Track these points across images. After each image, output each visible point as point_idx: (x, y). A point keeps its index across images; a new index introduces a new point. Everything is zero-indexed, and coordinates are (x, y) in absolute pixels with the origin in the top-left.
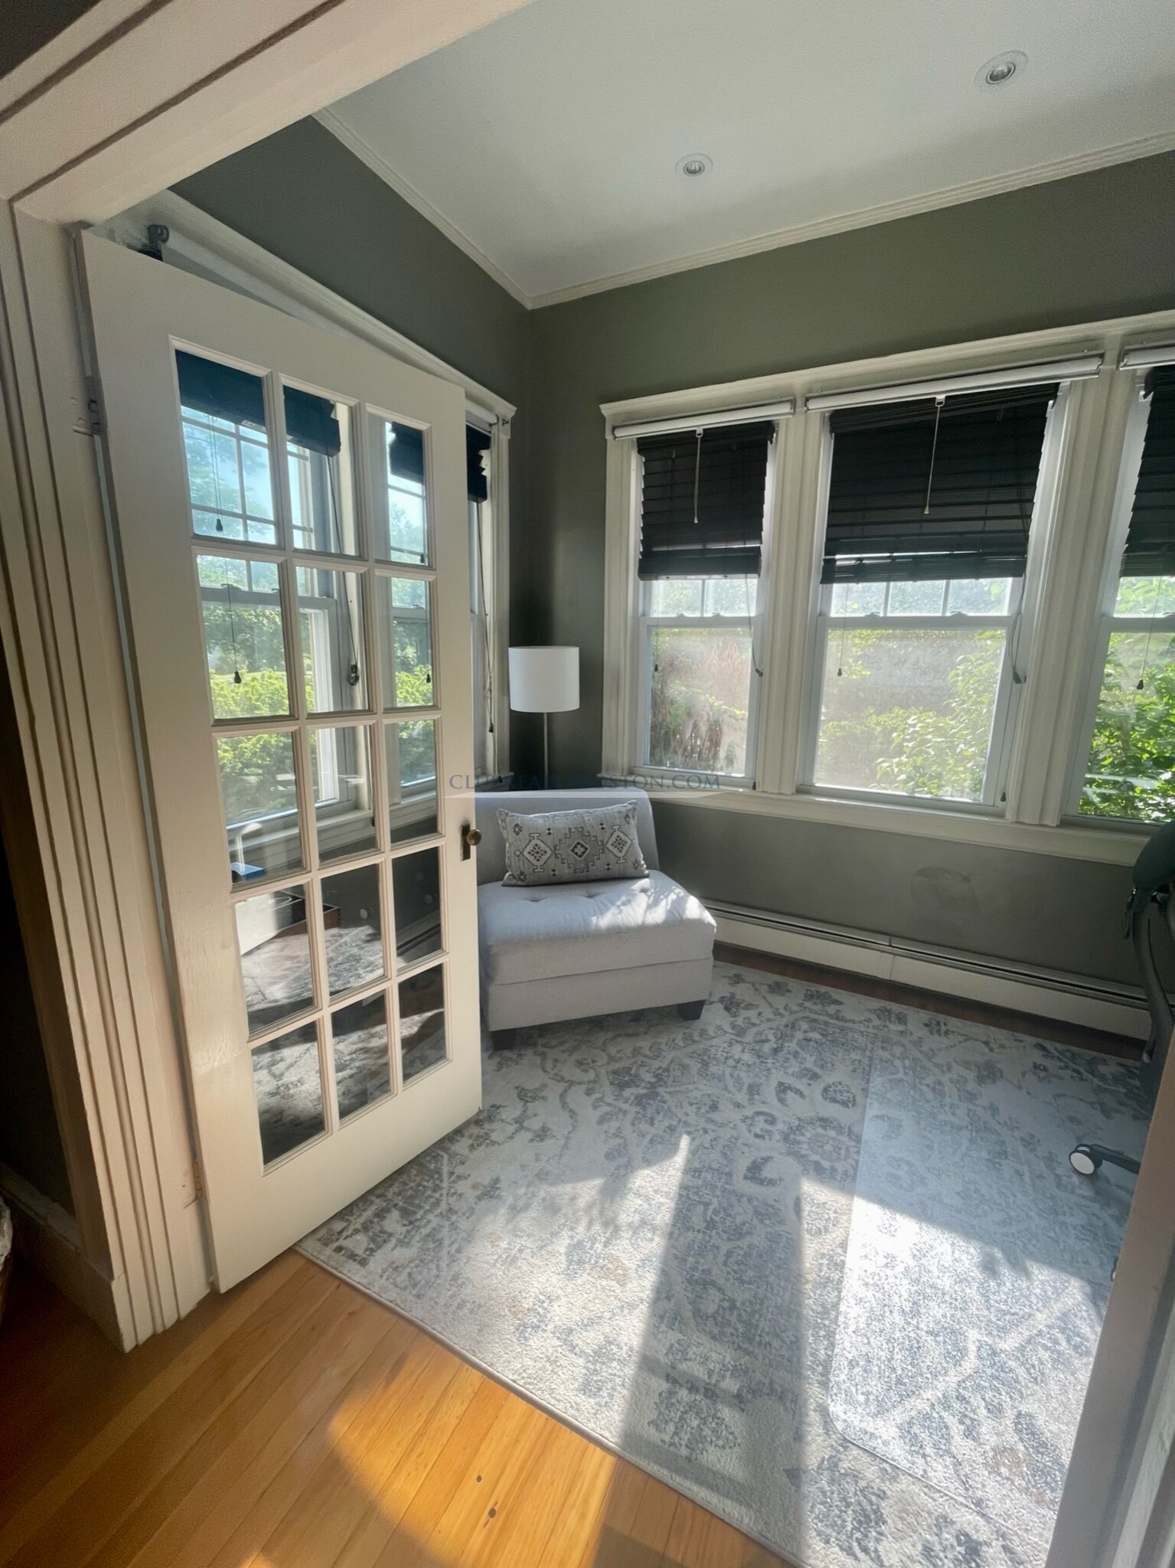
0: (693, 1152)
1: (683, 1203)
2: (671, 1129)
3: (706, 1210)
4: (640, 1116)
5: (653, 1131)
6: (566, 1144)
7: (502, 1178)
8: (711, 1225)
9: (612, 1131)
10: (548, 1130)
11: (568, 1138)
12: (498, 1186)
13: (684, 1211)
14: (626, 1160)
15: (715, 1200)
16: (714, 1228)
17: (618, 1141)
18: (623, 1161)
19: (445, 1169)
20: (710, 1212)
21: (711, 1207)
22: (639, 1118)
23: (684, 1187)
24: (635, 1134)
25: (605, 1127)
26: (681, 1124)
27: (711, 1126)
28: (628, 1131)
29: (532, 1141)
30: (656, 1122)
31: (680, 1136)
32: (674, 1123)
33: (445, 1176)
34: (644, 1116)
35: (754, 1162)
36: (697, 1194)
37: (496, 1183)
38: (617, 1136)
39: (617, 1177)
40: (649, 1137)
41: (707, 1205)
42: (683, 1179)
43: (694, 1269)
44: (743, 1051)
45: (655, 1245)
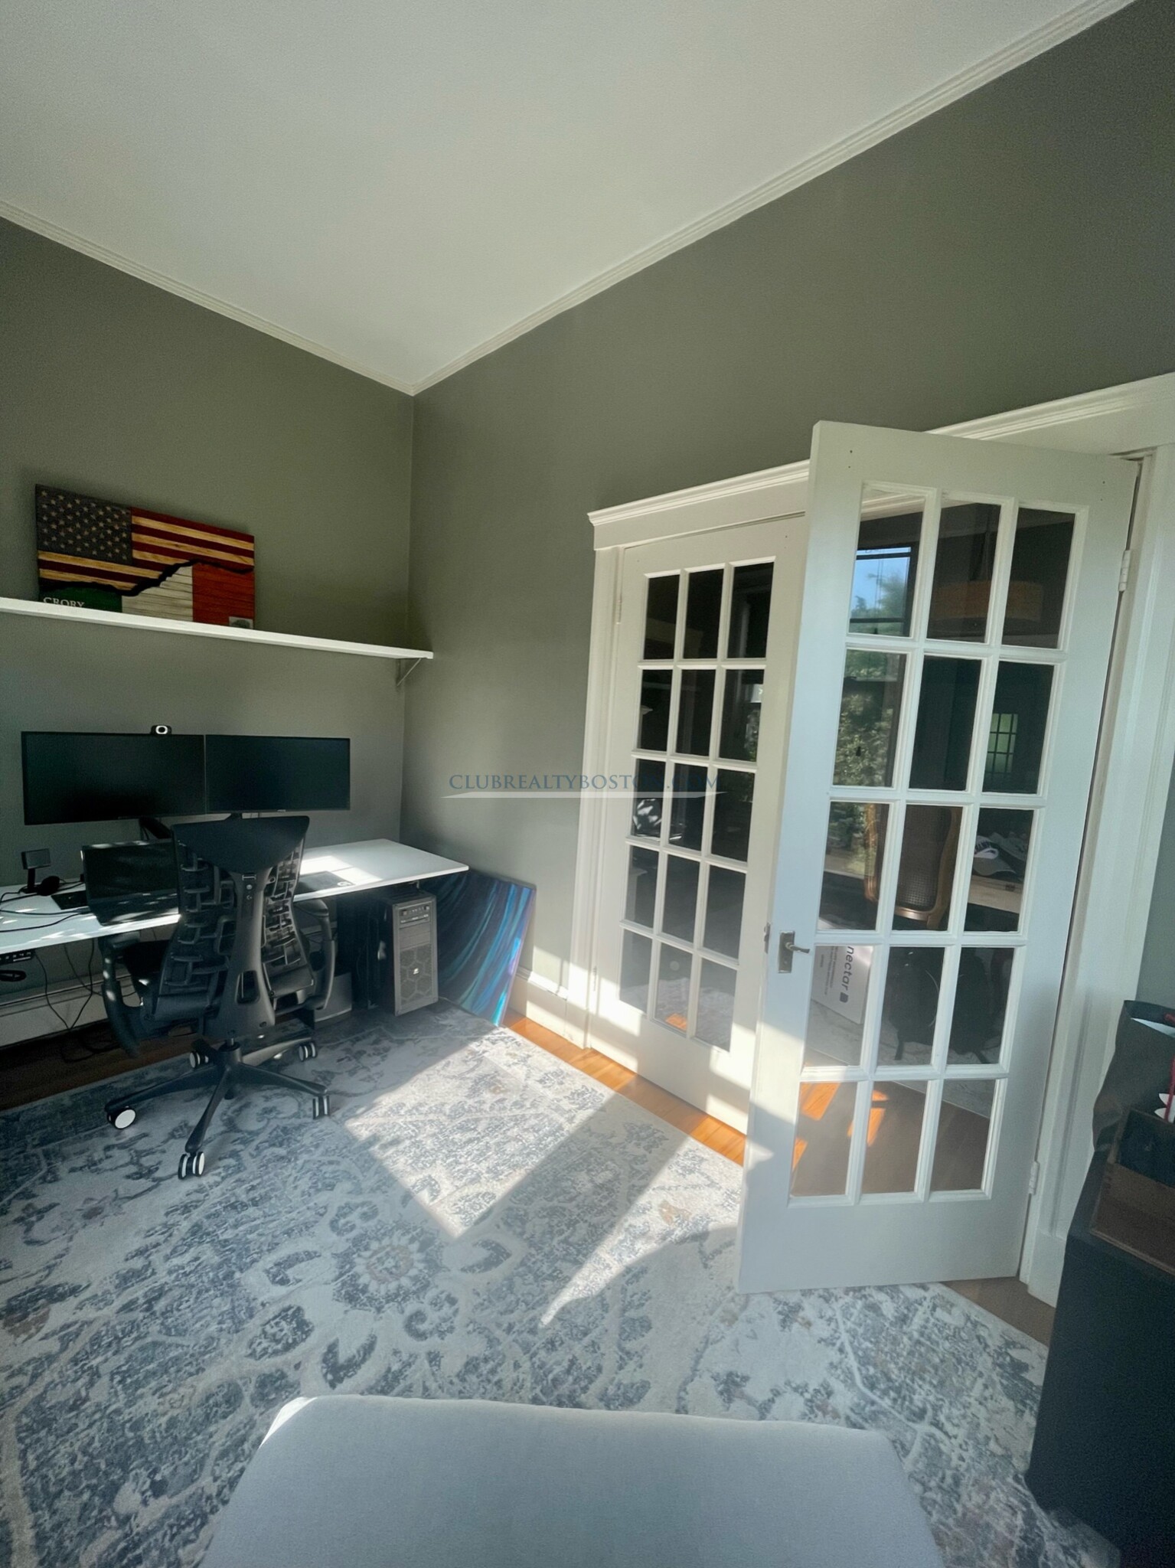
0: (545, 1301)
1: (586, 1249)
2: (551, 1345)
3: (569, 1237)
4: (583, 1384)
5: (578, 1349)
6: (697, 1362)
7: (778, 1328)
8: (572, 1224)
9: (631, 1365)
10: (721, 1393)
11: (694, 1370)
12: (781, 1317)
13: (590, 1241)
14: (627, 1314)
15: (555, 1242)
16: (572, 1220)
17: (628, 1346)
18: (632, 1313)
19: (852, 1362)
20: (566, 1234)
21: (562, 1237)
22: (587, 1377)
23: (579, 1264)
24: (602, 1350)
25: (638, 1377)
26: (533, 1349)
27: (498, 1333)
28: (609, 1362)
29: (745, 1379)
30: (566, 1364)
31: (547, 1329)
32: (542, 1354)
33: (848, 1349)
34: (576, 1381)
35: (485, 1270)
36: (568, 1254)
37: (784, 1321)
38: (628, 1353)
39: (645, 1294)
40: (586, 1340)
41: (566, 1241)
42: (574, 1273)
43: (605, 1198)
45: (633, 1221)
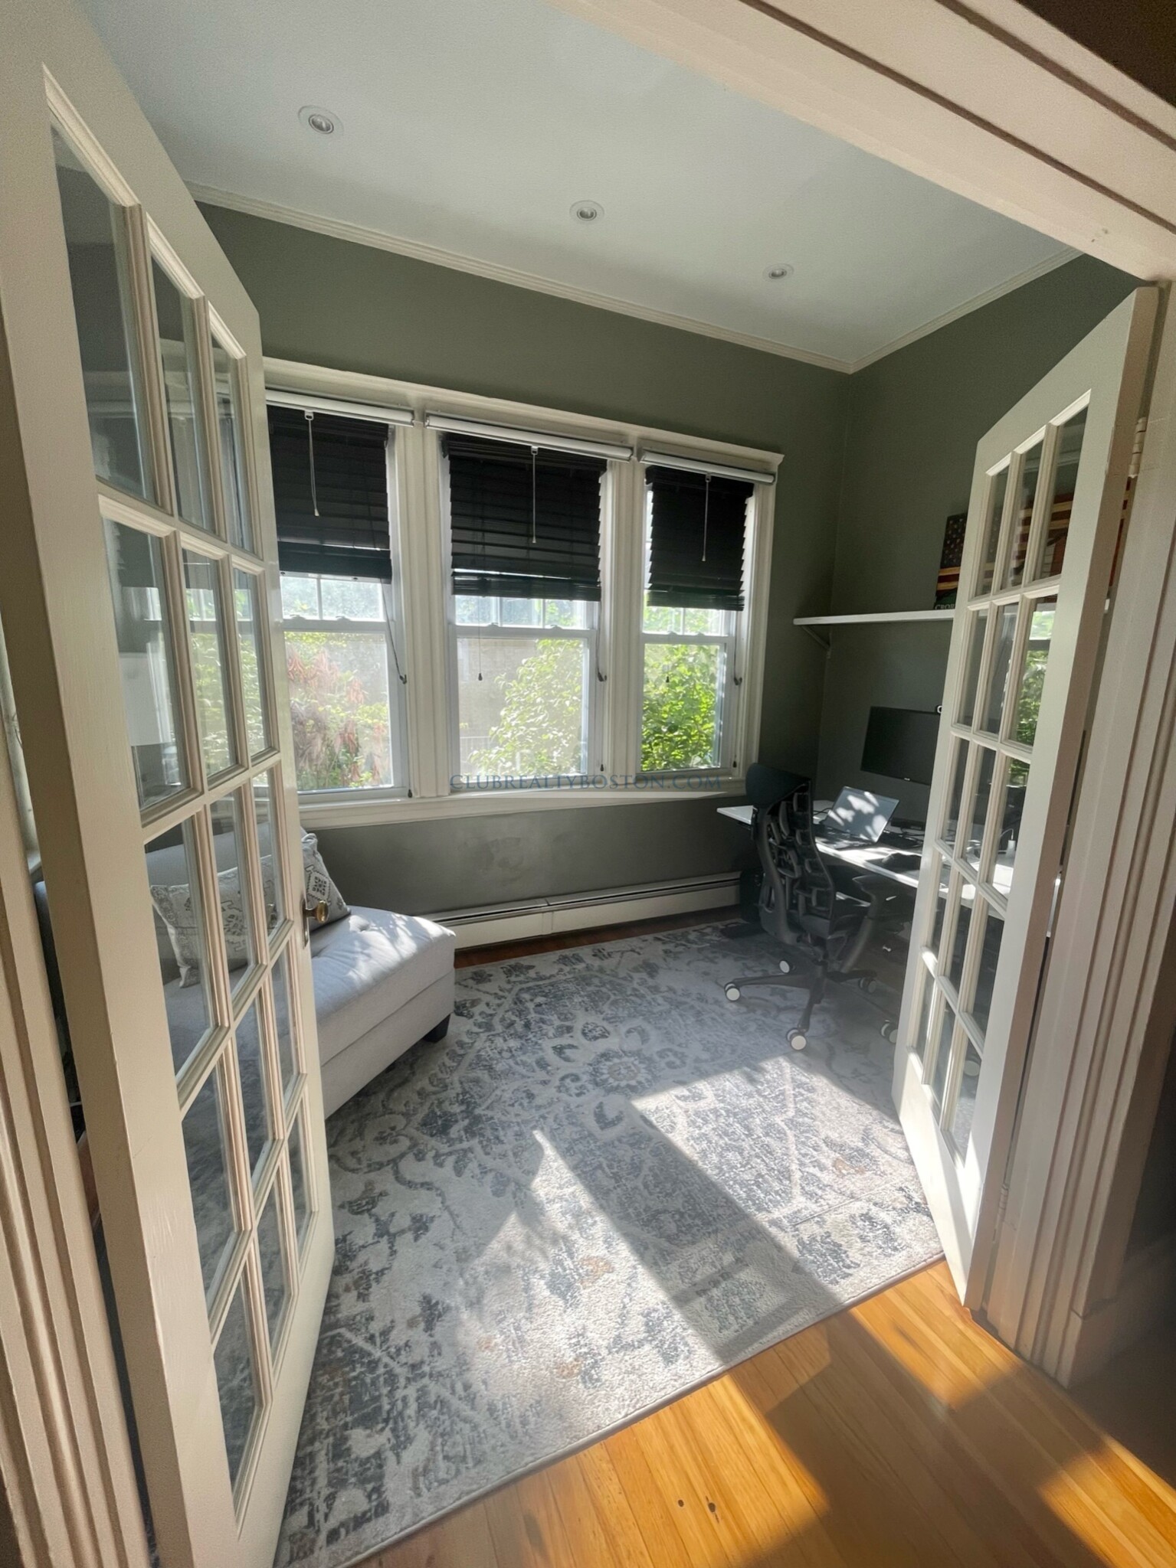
0: (553, 1137)
1: (586, 1178)
2: (519, 1135)
3: (603, 1171)
4: (485, 1143)
5: (507, 1147)
6: (451, 1214)
7: (428, 1291)
8: (616, 1177)
9: (477, 1171)
10: (421, 1216)
11: (447, 1208)
12: (434, 1301)
13: (592, 1184)
14: (513, 1184)
15: (601, 1159)
16: (621, 1178)
17: (490, 1177)
18: (512, 1187)
19: (359, 1341)
20: (607, 1170)
21: (604, 1165)
22: (487, 1145)
23: (574, 1168)
24: (498, 1160)
25: (467, 1173)
26: (523, 1126)
27: (543, 1111)
28: (489, 1162)
29: (416, 1239)
30: (502, 1138)
31: (532, 1135)
32: (516, 1128)
33: (368, 1347)
34: (489, 1140)
35: (596, 1114)
36: (586, 1165)
37: (429, 1302)
38: (486, 1173)
39: (522, 1203)
40: (510, 1153)
41: (600, 1166)
42: (567, 1163)
43: (638, 1215)
44: (505, 1040)
45: (600, 1225)
